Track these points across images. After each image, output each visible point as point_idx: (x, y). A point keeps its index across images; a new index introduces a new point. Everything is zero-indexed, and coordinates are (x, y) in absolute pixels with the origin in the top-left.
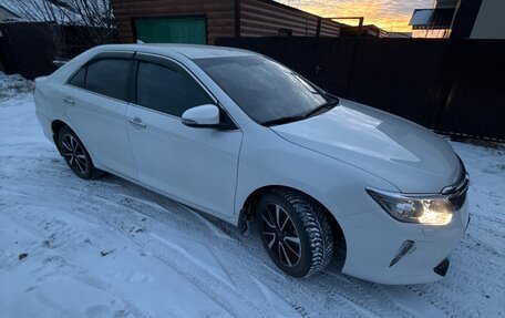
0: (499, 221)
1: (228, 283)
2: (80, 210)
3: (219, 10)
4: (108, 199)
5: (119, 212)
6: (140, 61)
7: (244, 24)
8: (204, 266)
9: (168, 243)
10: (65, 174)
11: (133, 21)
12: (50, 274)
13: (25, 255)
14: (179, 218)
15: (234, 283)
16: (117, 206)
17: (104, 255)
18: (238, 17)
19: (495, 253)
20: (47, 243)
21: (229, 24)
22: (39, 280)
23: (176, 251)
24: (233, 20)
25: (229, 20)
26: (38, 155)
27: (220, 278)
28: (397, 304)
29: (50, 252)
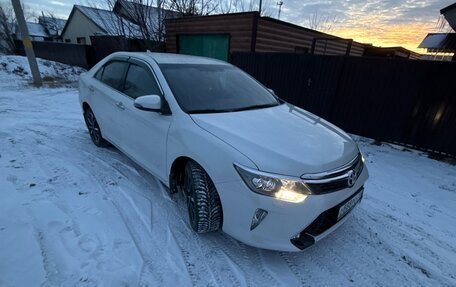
0: (420, 230)
1: (149, 227)
2: (83, 165)
3: (241, 30)
4: (104, 161)
5: (106, 169)
6: (131, 64)
7: (260, 42)
8: (139, 213)
9: (126, 195)
10: (88, 141)
11: (178, 36)
12: (43, 199)
13: (33, 185)
14: (145, 181)
15: (152, 227)
16: (108, 166)
17: (80, 194)
18: (254, 35)
19: (390, 252)
20: (51, 180)
21: (247, 41)
22: (34, 200)
23: (128, 201)
24: (250, 38)
25: (246, 38)
26: (77, 127)
27: (145, 223)
28: (265, 268)
29: (50, 186)
